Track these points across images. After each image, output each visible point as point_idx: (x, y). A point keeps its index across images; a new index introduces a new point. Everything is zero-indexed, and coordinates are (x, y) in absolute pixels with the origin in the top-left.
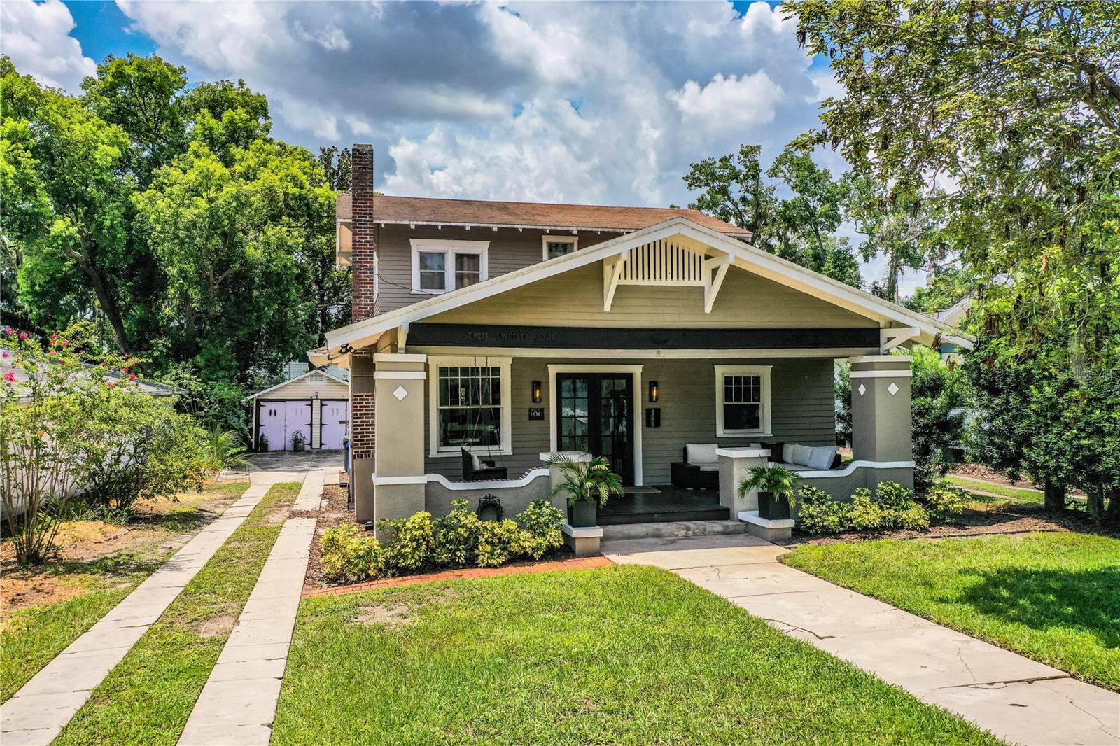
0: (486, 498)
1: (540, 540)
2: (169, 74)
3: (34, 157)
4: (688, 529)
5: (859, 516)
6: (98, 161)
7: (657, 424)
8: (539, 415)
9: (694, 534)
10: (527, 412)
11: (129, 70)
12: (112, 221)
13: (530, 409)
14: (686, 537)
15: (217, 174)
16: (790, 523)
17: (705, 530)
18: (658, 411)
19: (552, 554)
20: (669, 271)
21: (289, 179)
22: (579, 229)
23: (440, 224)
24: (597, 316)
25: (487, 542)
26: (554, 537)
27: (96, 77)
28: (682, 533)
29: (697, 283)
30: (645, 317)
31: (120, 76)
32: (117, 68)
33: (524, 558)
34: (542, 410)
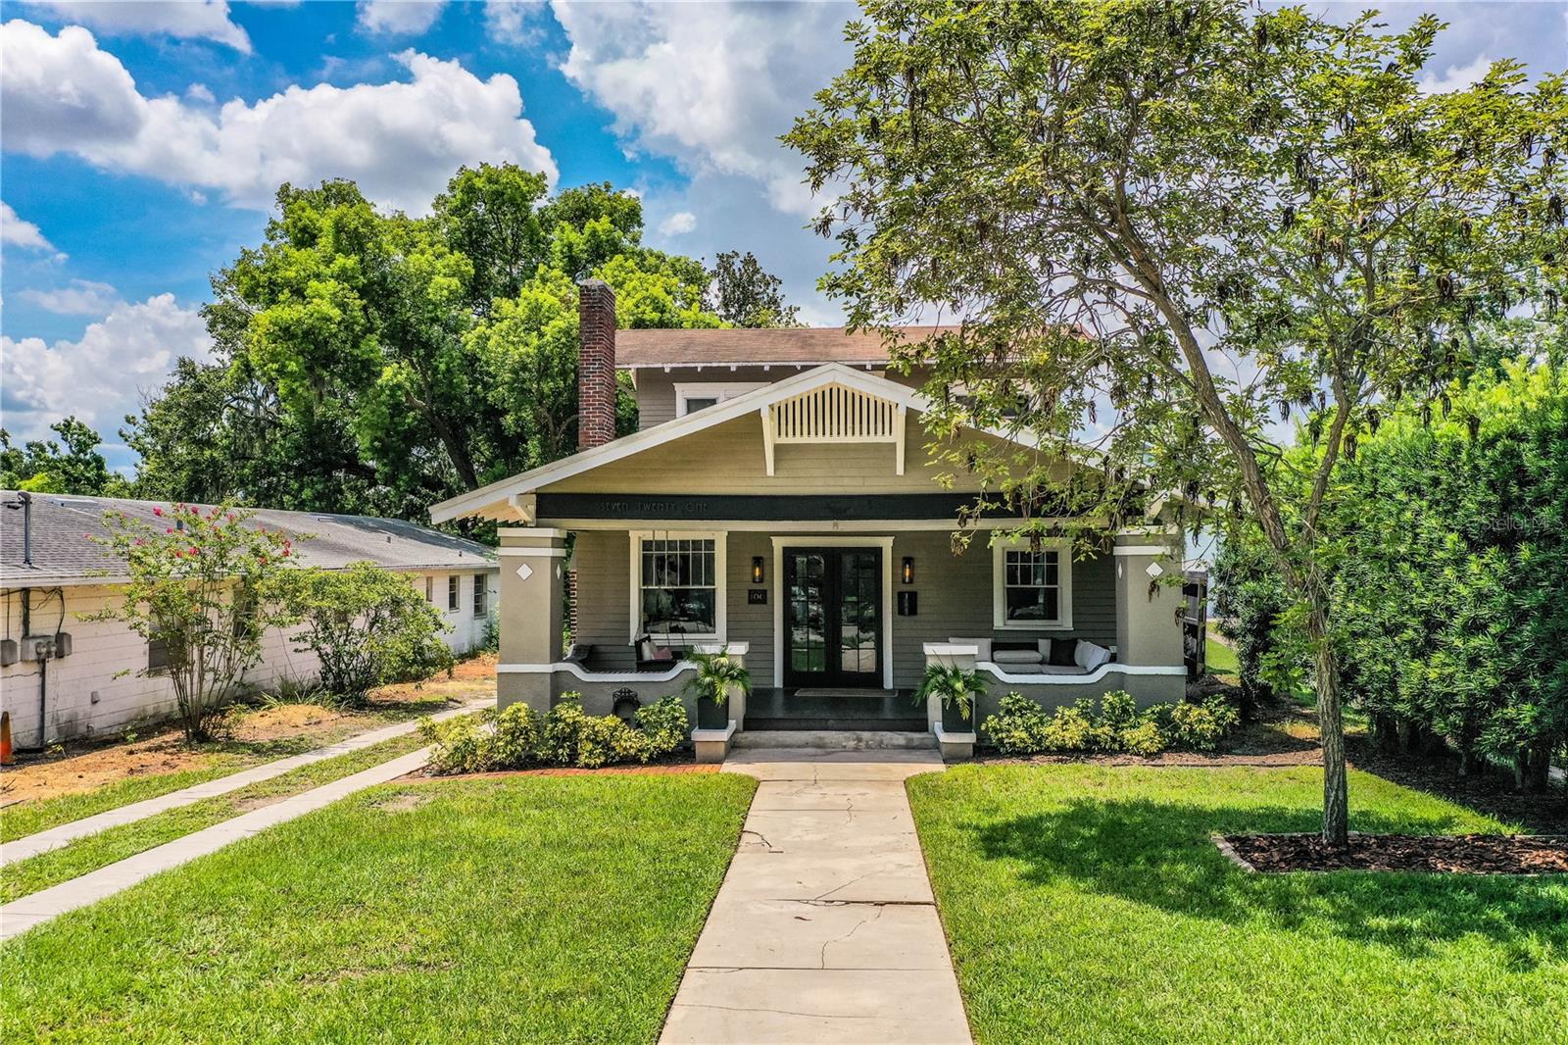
0: (621, 692)
1: (647, 741)
2: (522, 184)
3: (361, 298)
4: (859, 740)
5: (1054, 733)
6: (431, 296)
7: (913, 611)
8: (760, 597)
9: (868, 747)
10: (747, 595)
11: (479, 183)
12: (447, 364)
13: (750, 591)
14: (856, 749)
15: (546, 305)
16: (970, 738)
17: (882, 742)
18: (913, 595)
19: (662, 758)
20: (849, 424)
21: (648, 301)
22: (874, 363)
23: (699, 366)
24: (763, 482)
25: (587, 738)
26: (664, 739)
27: (448, 194)
28: (852, 744)
29: (887, 439)
30: (820, 482)
31: (470, 190)
32: (466, 183)
33: (629, 761)
34: (764, 592)
